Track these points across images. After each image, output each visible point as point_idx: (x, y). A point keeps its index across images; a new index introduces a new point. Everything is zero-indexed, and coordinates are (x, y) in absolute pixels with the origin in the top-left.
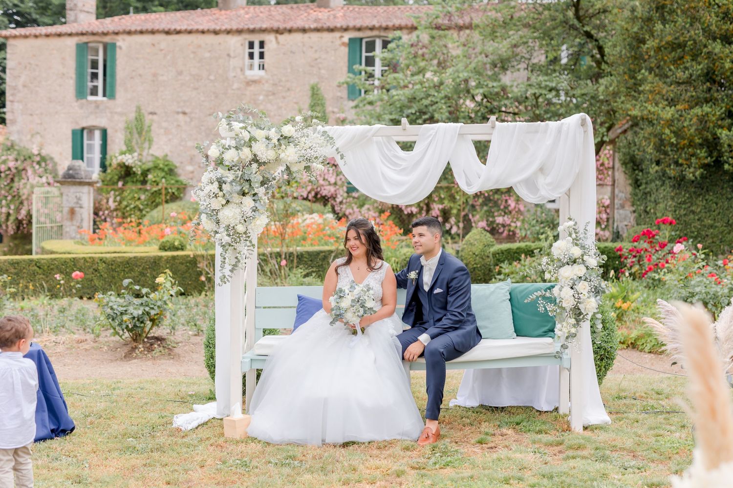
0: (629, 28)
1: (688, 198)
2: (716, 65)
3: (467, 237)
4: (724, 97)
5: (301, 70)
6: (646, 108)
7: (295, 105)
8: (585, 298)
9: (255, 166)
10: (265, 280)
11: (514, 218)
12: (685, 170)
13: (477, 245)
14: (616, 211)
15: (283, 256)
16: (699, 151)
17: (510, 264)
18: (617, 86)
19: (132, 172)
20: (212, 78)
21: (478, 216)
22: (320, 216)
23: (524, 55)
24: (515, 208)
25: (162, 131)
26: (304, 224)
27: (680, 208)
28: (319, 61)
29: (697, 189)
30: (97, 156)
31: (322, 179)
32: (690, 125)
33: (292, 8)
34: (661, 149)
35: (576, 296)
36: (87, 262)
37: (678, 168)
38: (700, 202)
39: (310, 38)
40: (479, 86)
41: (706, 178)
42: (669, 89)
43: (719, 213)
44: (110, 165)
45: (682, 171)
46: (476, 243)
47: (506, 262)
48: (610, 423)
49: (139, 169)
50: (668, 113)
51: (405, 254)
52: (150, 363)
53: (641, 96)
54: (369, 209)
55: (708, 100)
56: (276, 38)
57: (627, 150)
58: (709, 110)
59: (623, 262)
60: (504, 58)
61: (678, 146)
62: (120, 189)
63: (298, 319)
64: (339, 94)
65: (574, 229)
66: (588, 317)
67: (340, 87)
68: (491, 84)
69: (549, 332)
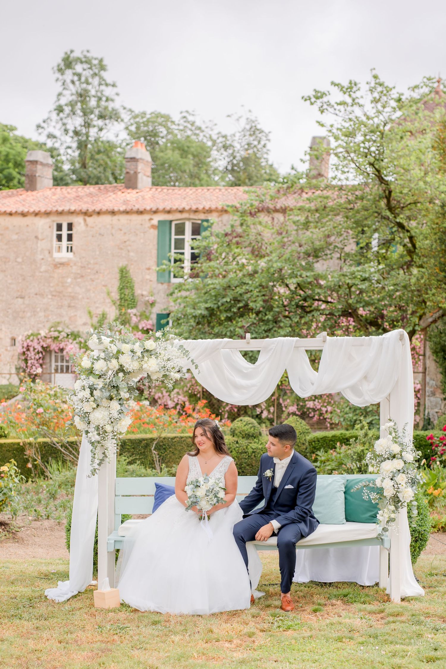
0: (440, 223)
5: (109, 252)
7: (104, 288)
8: (403, 488)
9: (121, 375)
11: (324, 402)
14: (427, 398)
17: (326, 452)
18: (429, 279)
21: (288, 401)
23: (337, 244)
28: (127, 243)
33: (100, 189)
35: (396, 486)
39: (119, 220)
40: (293, 275)
47: (322, 450)
48: (424, 595)
54: (178, 393)
56: (85, 220)
57: (438, 340)
59: (434, 449)
60: (318, 248)
63: (156, 506)
64: (148, 277)
65: (394, 429)
66: (406, 504)
67: (149, 269)
68: (304, 274)
69: (373, 519)
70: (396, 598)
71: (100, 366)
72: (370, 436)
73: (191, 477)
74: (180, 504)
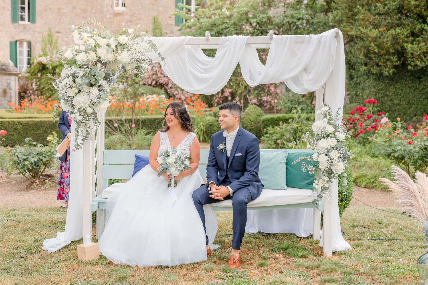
1: (384, 87)
2: (405, 2)
3: (247, 110)
4: (410, 23)
5: (147, 7)
6: (359, 30)
8: (336, 162)
9: (99, 65)
10: (121, 136)
11: (273, 97)
12: (383, 70)
13: (252, 115)
15: (133, 122)
16: (392, 58)
17: (273, 128)
18: (341, 16)
19: (46, 68)
20: (94, 11)
21: (252, 96)
22: (157, 97)
24: (274, 91)
25: (64, 43)
26: (148, 101)
27: (379, 93)
29: (390, 81)
30: (25, 58)
31: (160, 73)
32: (387, 41)
34: (368, 56)
35: (330, 161)
36: (10, 124)
37: (378, 68)
38: (391, 89)
40: (255, 17)
41: (396, 74)
42: (374, 17)
43: (403, 96)
44: (33, 63)
45: (381, 70)
46: (252, 114)
47: (271, 126)
48: (351, 249)
49: (50, 66)
50: (374, 33)
51: (208, 120)
52: (42, 193)
53: (357, 22)
55: (399, 25)
58: (400, 31)
61: (379, 54)
62: (39, 78)
63: (135, 173)
64: (170, 22)
65: (329, 113)
66: (337, 175)
67: (170, 17)
68: (261, 16)
69: (309, 185)
70: (328, 252)
71: (81, 58)
72: (302, 117)
73: (162, 149)
74: (153, 170)
